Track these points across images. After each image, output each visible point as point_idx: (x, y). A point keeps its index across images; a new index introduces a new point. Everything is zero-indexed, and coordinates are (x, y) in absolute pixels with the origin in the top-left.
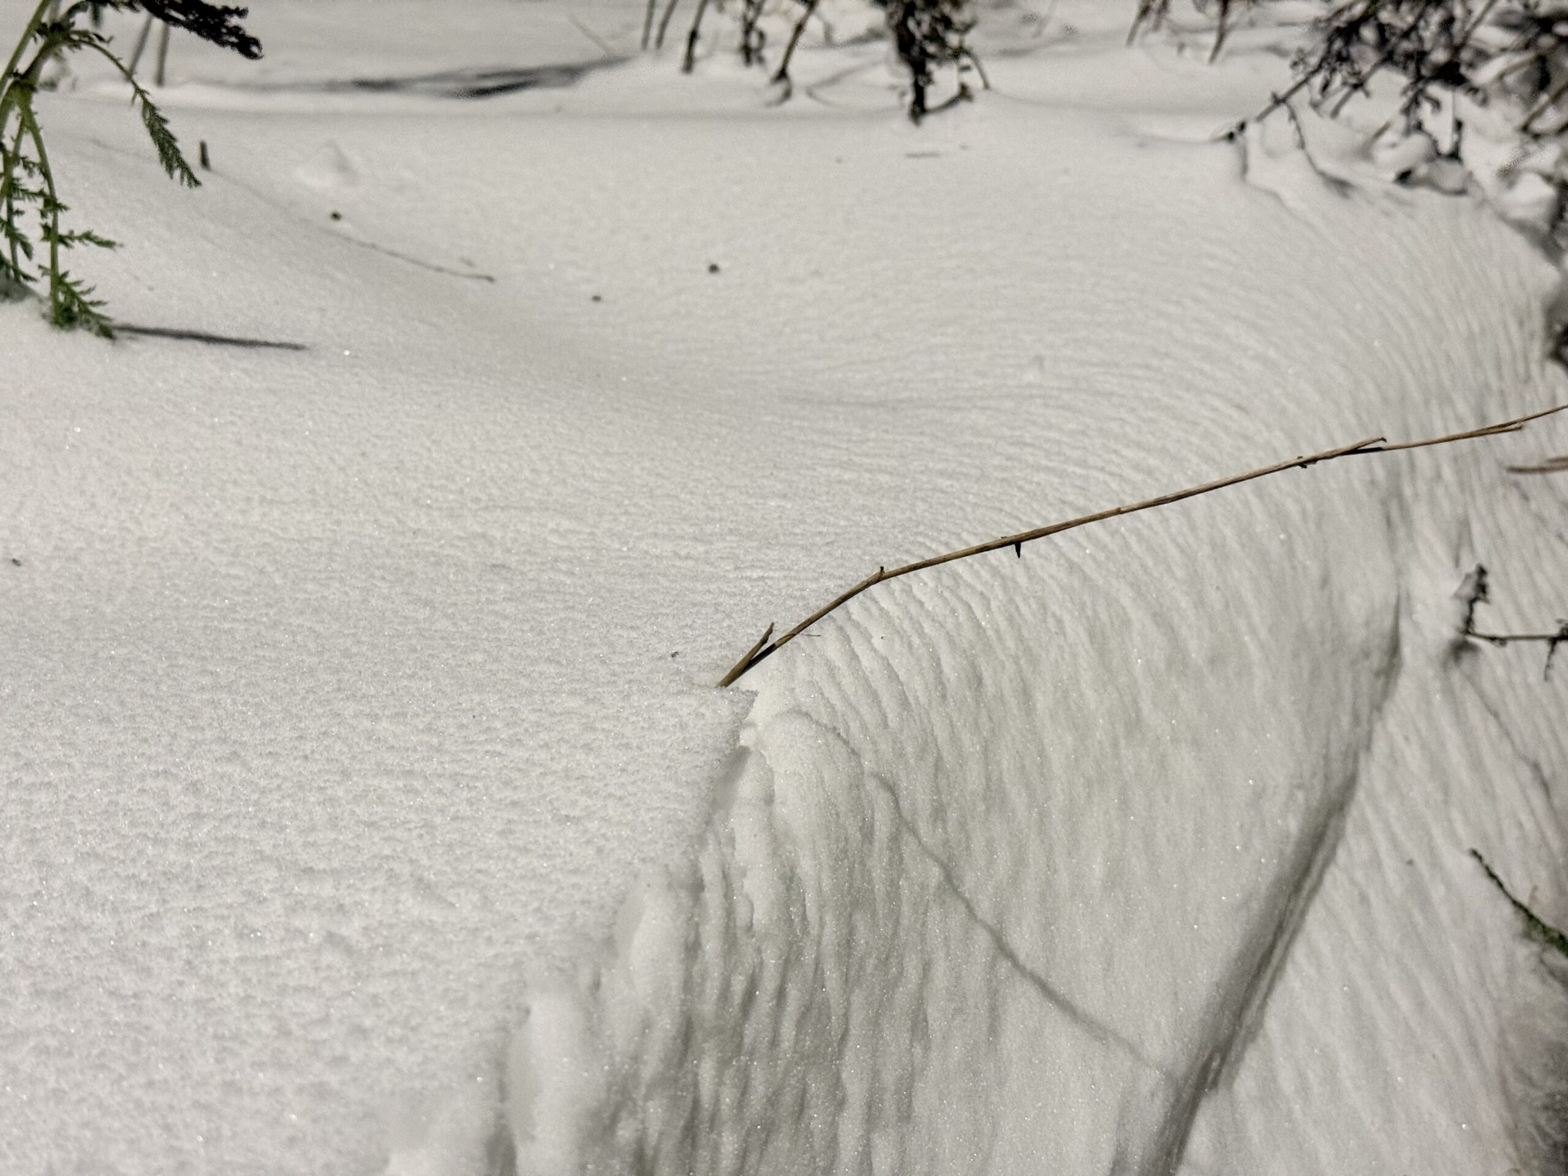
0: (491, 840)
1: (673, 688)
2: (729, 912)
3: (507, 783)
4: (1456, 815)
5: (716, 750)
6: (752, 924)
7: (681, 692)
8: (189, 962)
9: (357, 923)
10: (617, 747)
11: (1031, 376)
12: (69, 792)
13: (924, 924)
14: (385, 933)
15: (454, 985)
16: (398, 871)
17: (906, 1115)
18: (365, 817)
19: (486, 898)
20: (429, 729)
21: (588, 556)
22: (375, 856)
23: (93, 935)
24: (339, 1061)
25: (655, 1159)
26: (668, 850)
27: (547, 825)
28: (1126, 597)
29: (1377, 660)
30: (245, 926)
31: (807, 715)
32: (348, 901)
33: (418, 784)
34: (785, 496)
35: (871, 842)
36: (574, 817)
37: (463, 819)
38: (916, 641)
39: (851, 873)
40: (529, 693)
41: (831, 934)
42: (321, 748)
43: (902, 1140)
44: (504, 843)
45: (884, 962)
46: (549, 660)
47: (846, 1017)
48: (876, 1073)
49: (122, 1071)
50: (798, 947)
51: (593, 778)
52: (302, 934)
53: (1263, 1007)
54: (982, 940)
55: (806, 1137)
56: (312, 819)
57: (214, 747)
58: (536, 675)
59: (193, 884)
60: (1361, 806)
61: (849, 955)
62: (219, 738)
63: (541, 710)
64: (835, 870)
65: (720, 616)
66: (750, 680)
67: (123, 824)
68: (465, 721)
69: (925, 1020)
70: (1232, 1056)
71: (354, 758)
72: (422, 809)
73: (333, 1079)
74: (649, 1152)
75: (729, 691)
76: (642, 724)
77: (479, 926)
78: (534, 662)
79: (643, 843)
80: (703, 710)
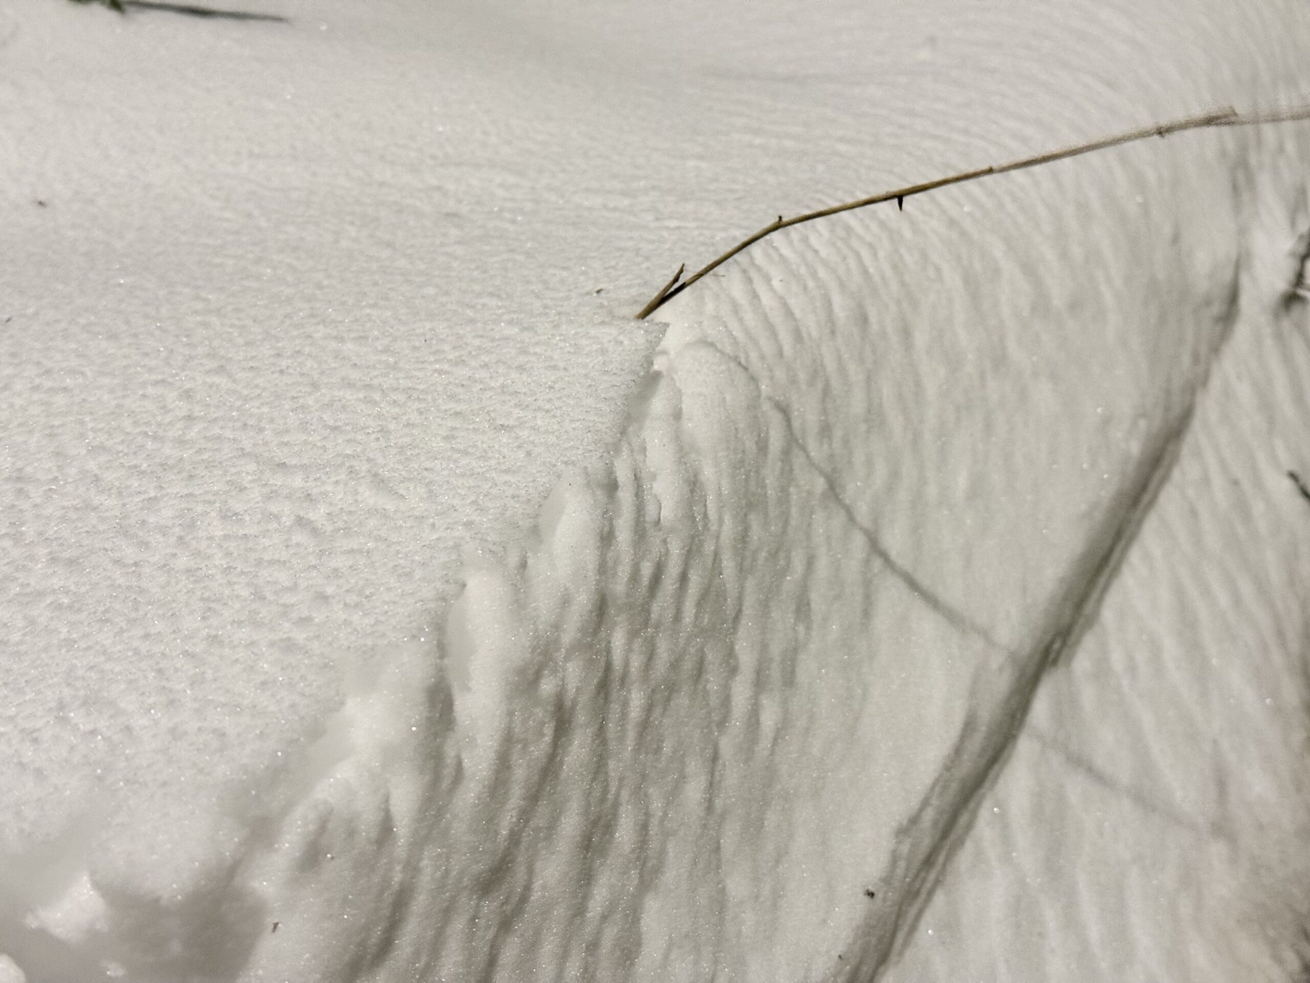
0: (438, 444)
1: (597, 319)
2: (640, 509)
3: (452, 397)
4: (1279, 444)
5: (633, 372)
6: (659, 520)
7: (603, 323)
8: (180, 538)
9: (323, 509)
10: (546, 368)
11: (924, 54)
12: (83, 396)
13: (809, 525)
14: (345, 518)
15: (402, 561)
16: (357, 468)
17: (789, 680)
18: (331, 423)
19: (431, 491)
20: (386, 350)
21: (529, 206)
22: (338, 455)
23: (101, 514)
24: (304, 621)
25: (573, 708)
26: (587, 455)
27: (484, 432)
28: (998, 250)
29: (1217, 309)
30: (228, 510)
31: (712, 345)
32: (315, 491)
33: (377, 396)
34: (701, 158)
35: (766, 455)
36: (508, 426)
37: (414, 425)
38: (811, 284)
39: (747, 480)
40: (472, 321)
41: (729, 529)
42: (296, 364)
43: (785, 702)
44: (449, 446)
45: (773, 555)
46: (491, 295)
47: (740, 599)
48: (764, 646)
49: (123, 624)
50: (700, 541)
51: (525, 394)
52: (277, 517)
53: (1100, 600)
54: (859, 541)
55: (703, 696)
56: (286, 423)
57: (204, 361)
58: (479, 307)
59: (185, 474)
60: (1196, 434)
61: (744, 549)
62: (209, 354)
63: (482, 336)
64: (733, 477)
65: (640, 259)
66: (664, 313)
67: (127, 424)
68: (417, 344)
69: (808, 604)
70: (1073, 638)
71: (322, 373)
72: (379, 416)
73: (300, 636)
74: (568, 704)
75: (645, 323)
76: (569, 349)
77: (425, 514)
78: (479, 295)
79: (566, 449)
80: (621, 338)
